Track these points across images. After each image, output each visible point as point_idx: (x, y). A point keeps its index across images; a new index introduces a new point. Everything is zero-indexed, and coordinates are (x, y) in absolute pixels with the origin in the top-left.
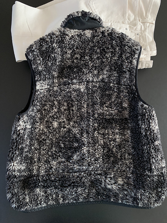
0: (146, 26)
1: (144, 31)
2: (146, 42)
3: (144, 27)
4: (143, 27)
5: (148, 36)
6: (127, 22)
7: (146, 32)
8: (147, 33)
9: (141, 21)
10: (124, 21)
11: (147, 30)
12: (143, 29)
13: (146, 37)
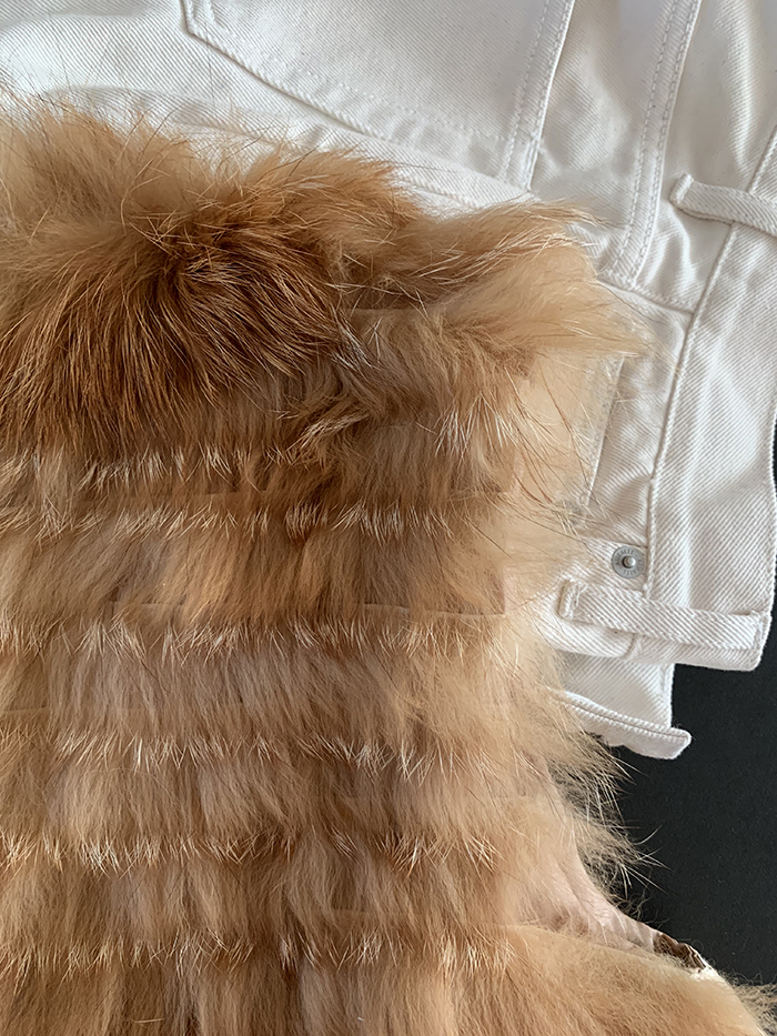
0: (732, 270)
1: (693, 315)
2: (680, 468)
3: (706, 274)
4: (688, 273)
5: (716, 391)
6: (525, 167)
7: (716, 330)
8: (720, 342)
9: (680, 195)
10: (501, 147)
11: (730, 320)
12: (693, 288)
13: (695, 400)
